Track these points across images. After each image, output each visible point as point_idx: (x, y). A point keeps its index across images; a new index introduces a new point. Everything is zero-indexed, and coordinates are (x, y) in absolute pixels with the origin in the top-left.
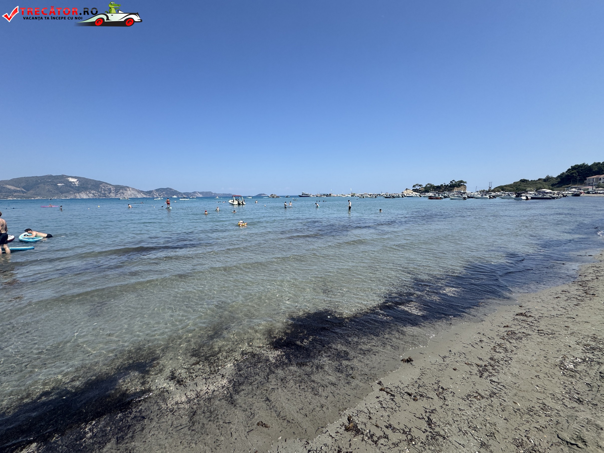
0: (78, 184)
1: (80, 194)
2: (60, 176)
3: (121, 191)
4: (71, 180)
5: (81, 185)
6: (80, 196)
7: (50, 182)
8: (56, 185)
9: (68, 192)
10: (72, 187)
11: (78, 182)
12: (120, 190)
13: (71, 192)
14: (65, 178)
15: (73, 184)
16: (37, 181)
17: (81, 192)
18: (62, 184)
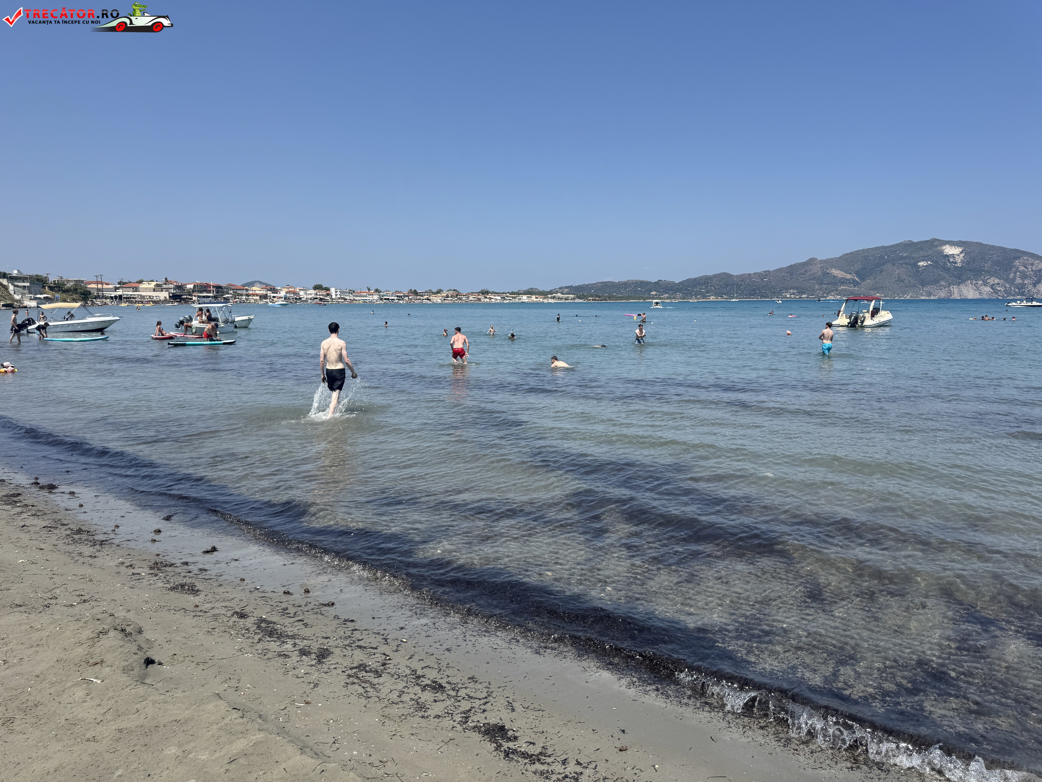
0: (962, 261)
1: (962, 287)
2: (927, 241)
4: (949, 250)
5: (968, 263)
6: (960, 291)
7: (905, 258)
8: (915, 265)
9: (936, 282)
10: (947, 270)
11: (962, 255)
13: (943, 283)
14: (937, 246)
15: (951, 260)
16: (882, 257)
17: (965, 281)
18: (927, 261)
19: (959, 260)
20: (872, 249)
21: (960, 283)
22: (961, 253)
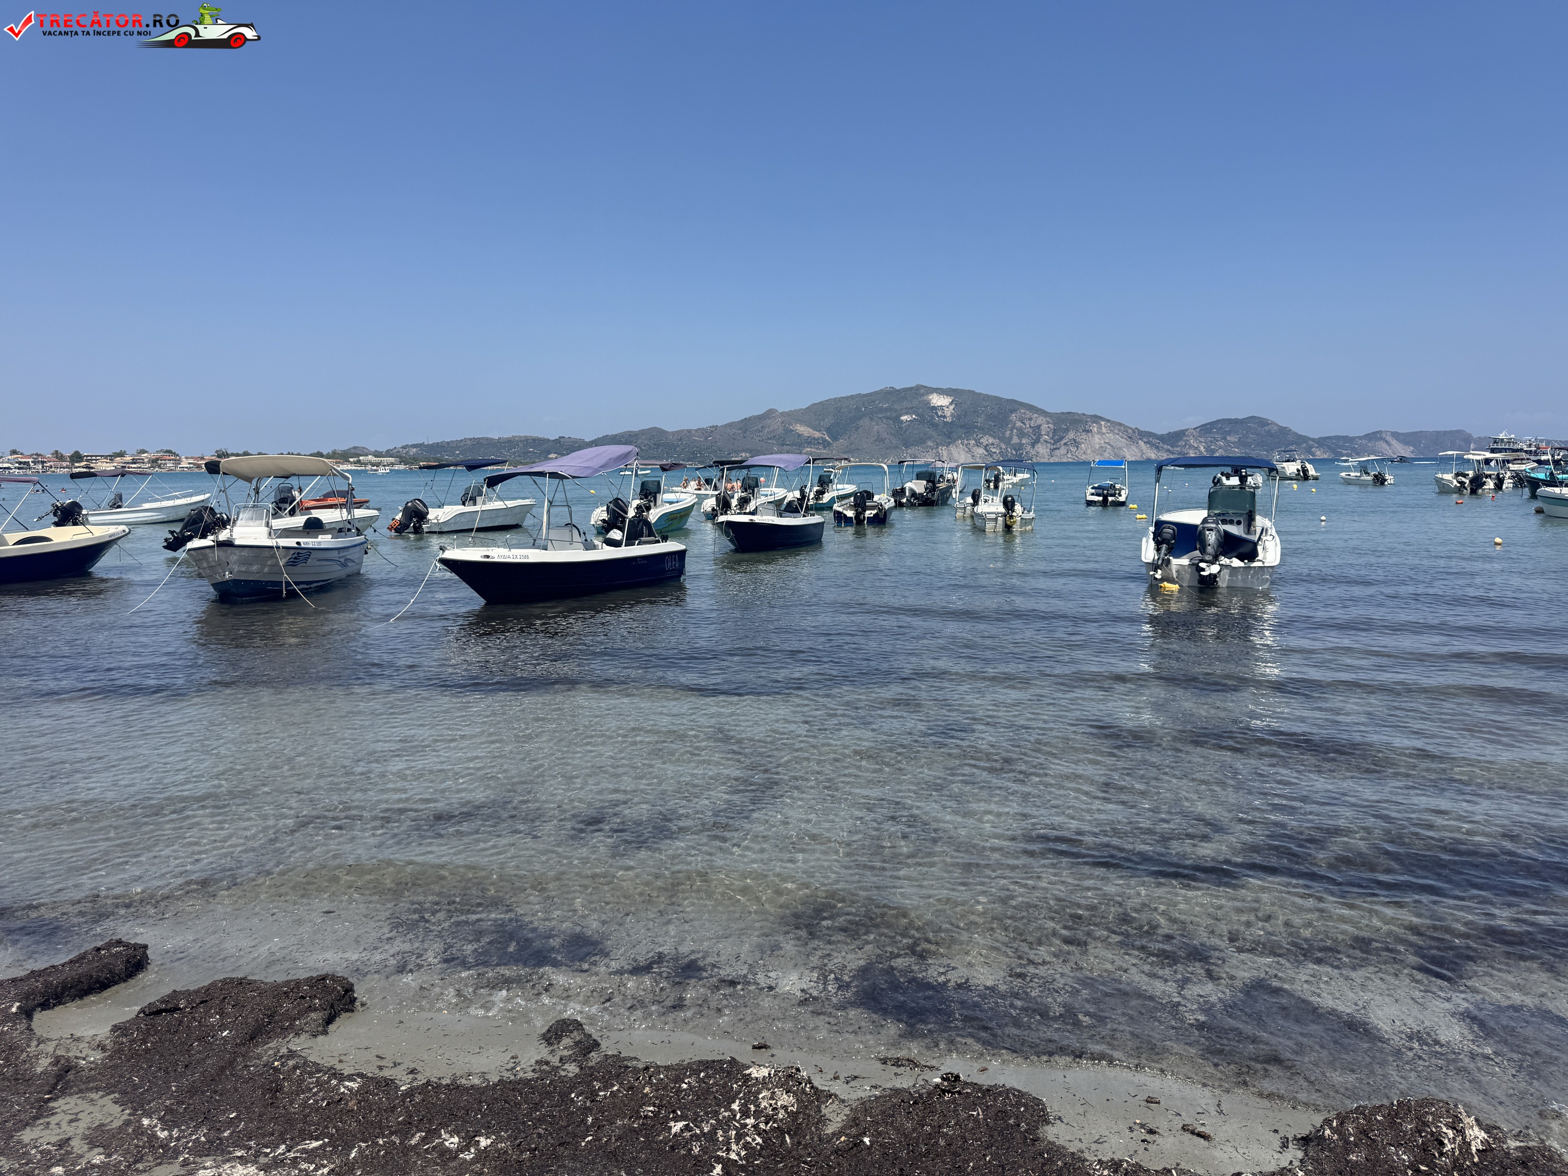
0: (952, 415)
1: (952, 448)
2: (911, 389)
3: (1071, 435)
4: (938, 400)
5: (959, 417)
6: (949, 454)
7: (887, 409)
8: (897, 420)
9: (921, 441)
10: (935, 426)
11: (952, 407)
12: (1067, 430)
13: (930, 443)
14: (923, 395)
15: (940, 413)
16: (858, 409)
17: (955, 440)
18: (911, 415)
19: (948, 412)
20: (847, 398)
21: (949, 444)
22: (951, 404)
